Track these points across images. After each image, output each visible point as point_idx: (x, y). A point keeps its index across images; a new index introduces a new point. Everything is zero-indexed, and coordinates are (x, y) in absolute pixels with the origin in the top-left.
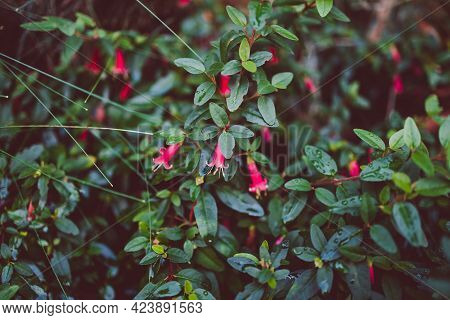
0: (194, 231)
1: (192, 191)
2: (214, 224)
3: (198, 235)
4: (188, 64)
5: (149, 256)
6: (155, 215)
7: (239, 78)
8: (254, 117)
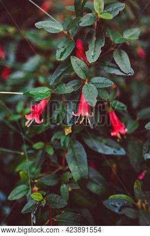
0: (68, 176)
1: (62, 141)
2: (85, 168)
3: (72, 179)
4: (47, 26)
5: (29, 204)
6: (34, 164)
7: (95, 34)
8: (111, 69)
